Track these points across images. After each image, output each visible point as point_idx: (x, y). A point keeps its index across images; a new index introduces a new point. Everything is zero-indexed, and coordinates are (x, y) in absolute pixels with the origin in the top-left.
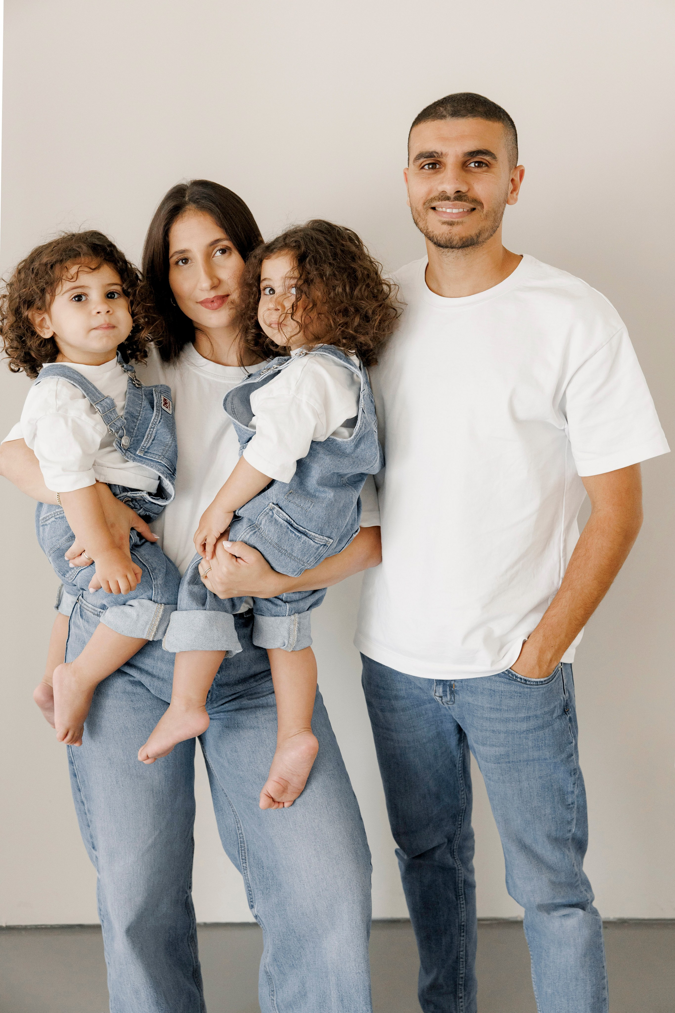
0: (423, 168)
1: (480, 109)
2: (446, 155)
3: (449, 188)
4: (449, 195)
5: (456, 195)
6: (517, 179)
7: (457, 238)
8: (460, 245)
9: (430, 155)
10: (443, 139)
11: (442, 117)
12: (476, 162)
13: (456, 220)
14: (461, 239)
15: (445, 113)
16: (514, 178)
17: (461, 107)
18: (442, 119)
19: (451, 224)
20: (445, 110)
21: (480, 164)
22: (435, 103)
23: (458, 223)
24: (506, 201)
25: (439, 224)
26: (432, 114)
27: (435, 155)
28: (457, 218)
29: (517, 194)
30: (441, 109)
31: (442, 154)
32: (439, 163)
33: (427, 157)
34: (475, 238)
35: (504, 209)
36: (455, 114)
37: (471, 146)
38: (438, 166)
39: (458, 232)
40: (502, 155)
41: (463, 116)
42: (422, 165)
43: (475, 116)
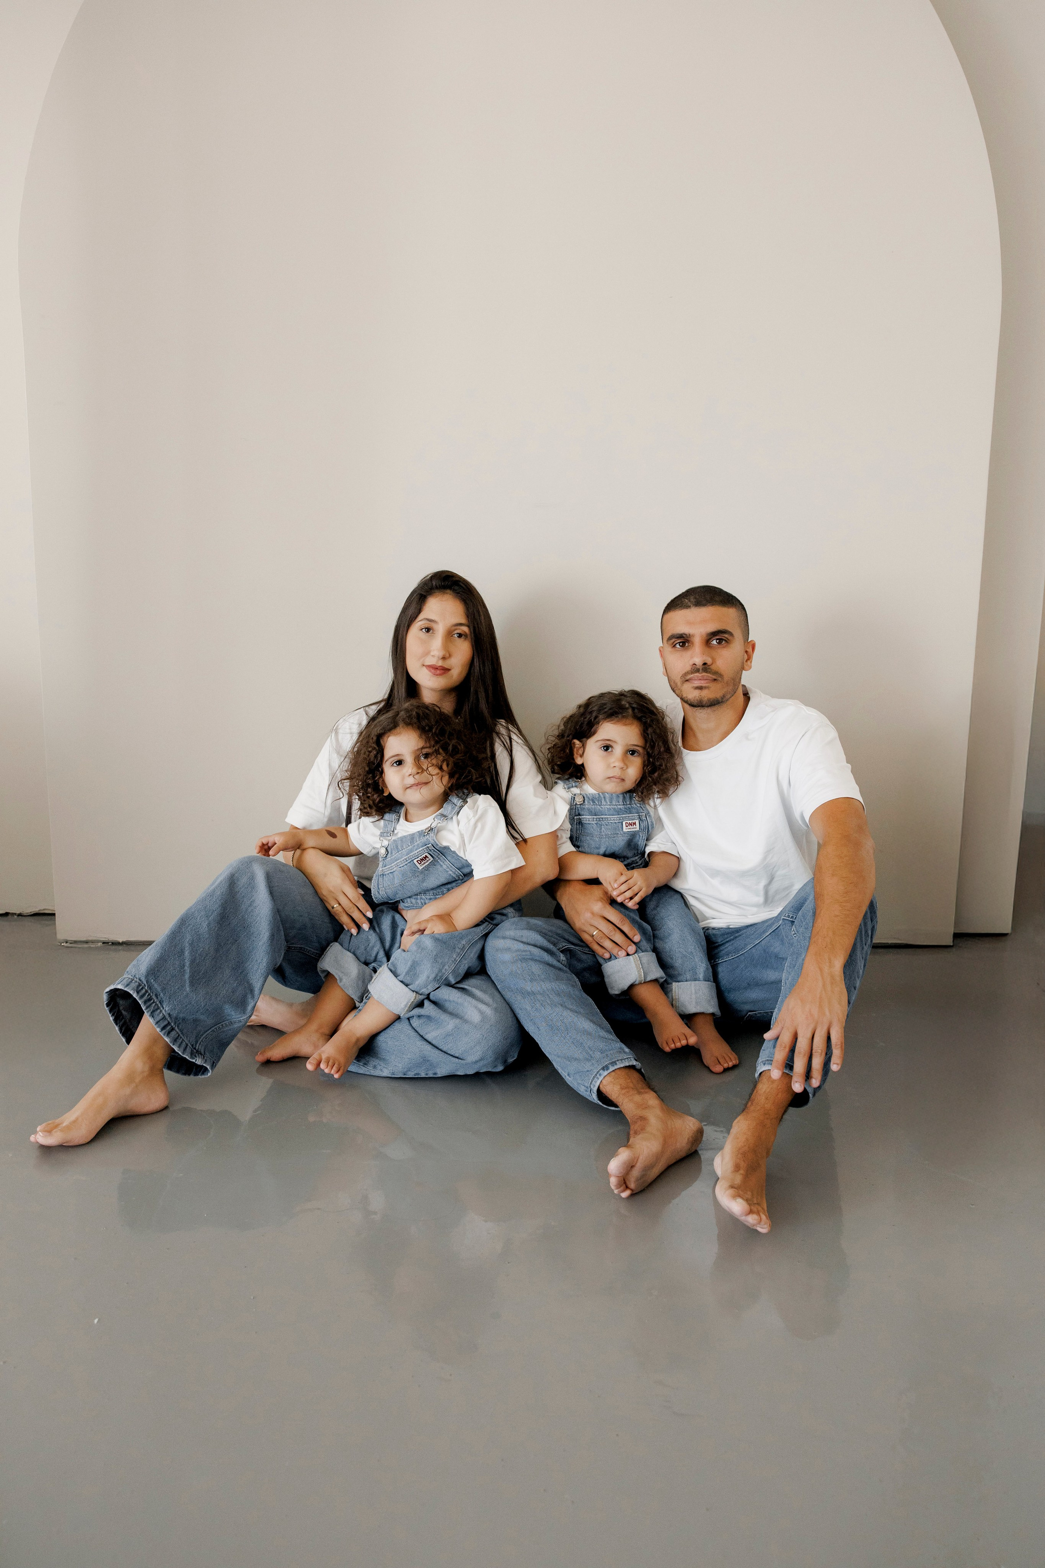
0: (674, 646)
1: (717, 598)
2: (693, 636)
3: (698, 661)
4: (698, 667)
5: (704, 666)
6: (750, 650)
7: (706, 699)
8: (709, 704)
9: (680, 636)
10: (690, 623)
11: (688, 607)
12: (717, 639)
13: (704, 685)
14: (709, 700)
15: (689, 604)
16: (747, 650)
17: (701, 598)
18: (687, 608)
19: (700, 688)
20: (690, 601)
21: (720, 641)
22: (680, 596)
23: (705, 688)
24: (743, 668)
25: (692, 690)
26: (679, 604)
27: (684, 636)
28: (705, 684)
29: (751, 662)
30: (686, 600)
31: (689, 635)
32: (688, 641)
33: (678, 638)
34: (720, 700)
35: (741, 676)
36: (698, 604)
37: (712, 627)
38: (687, 645)
39: (706, 695)
40: (738, 634)
41: (704, 605)
42: (674, 644)
43: (713, 605)
